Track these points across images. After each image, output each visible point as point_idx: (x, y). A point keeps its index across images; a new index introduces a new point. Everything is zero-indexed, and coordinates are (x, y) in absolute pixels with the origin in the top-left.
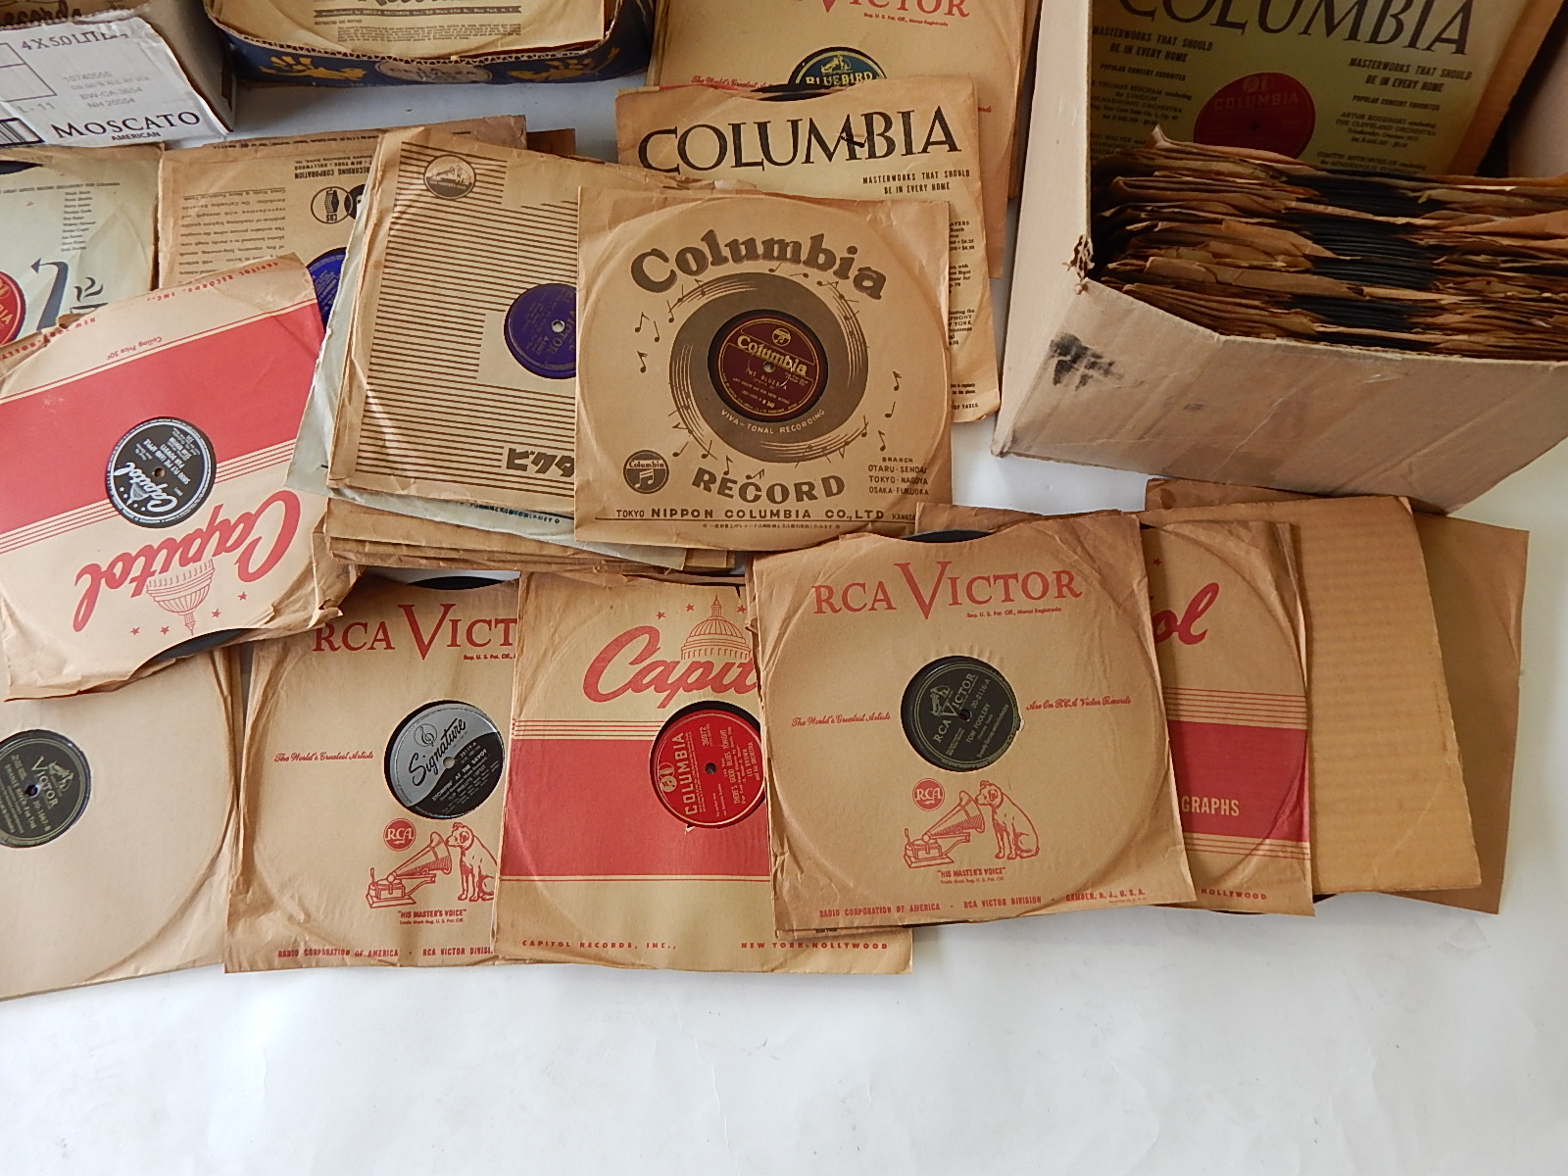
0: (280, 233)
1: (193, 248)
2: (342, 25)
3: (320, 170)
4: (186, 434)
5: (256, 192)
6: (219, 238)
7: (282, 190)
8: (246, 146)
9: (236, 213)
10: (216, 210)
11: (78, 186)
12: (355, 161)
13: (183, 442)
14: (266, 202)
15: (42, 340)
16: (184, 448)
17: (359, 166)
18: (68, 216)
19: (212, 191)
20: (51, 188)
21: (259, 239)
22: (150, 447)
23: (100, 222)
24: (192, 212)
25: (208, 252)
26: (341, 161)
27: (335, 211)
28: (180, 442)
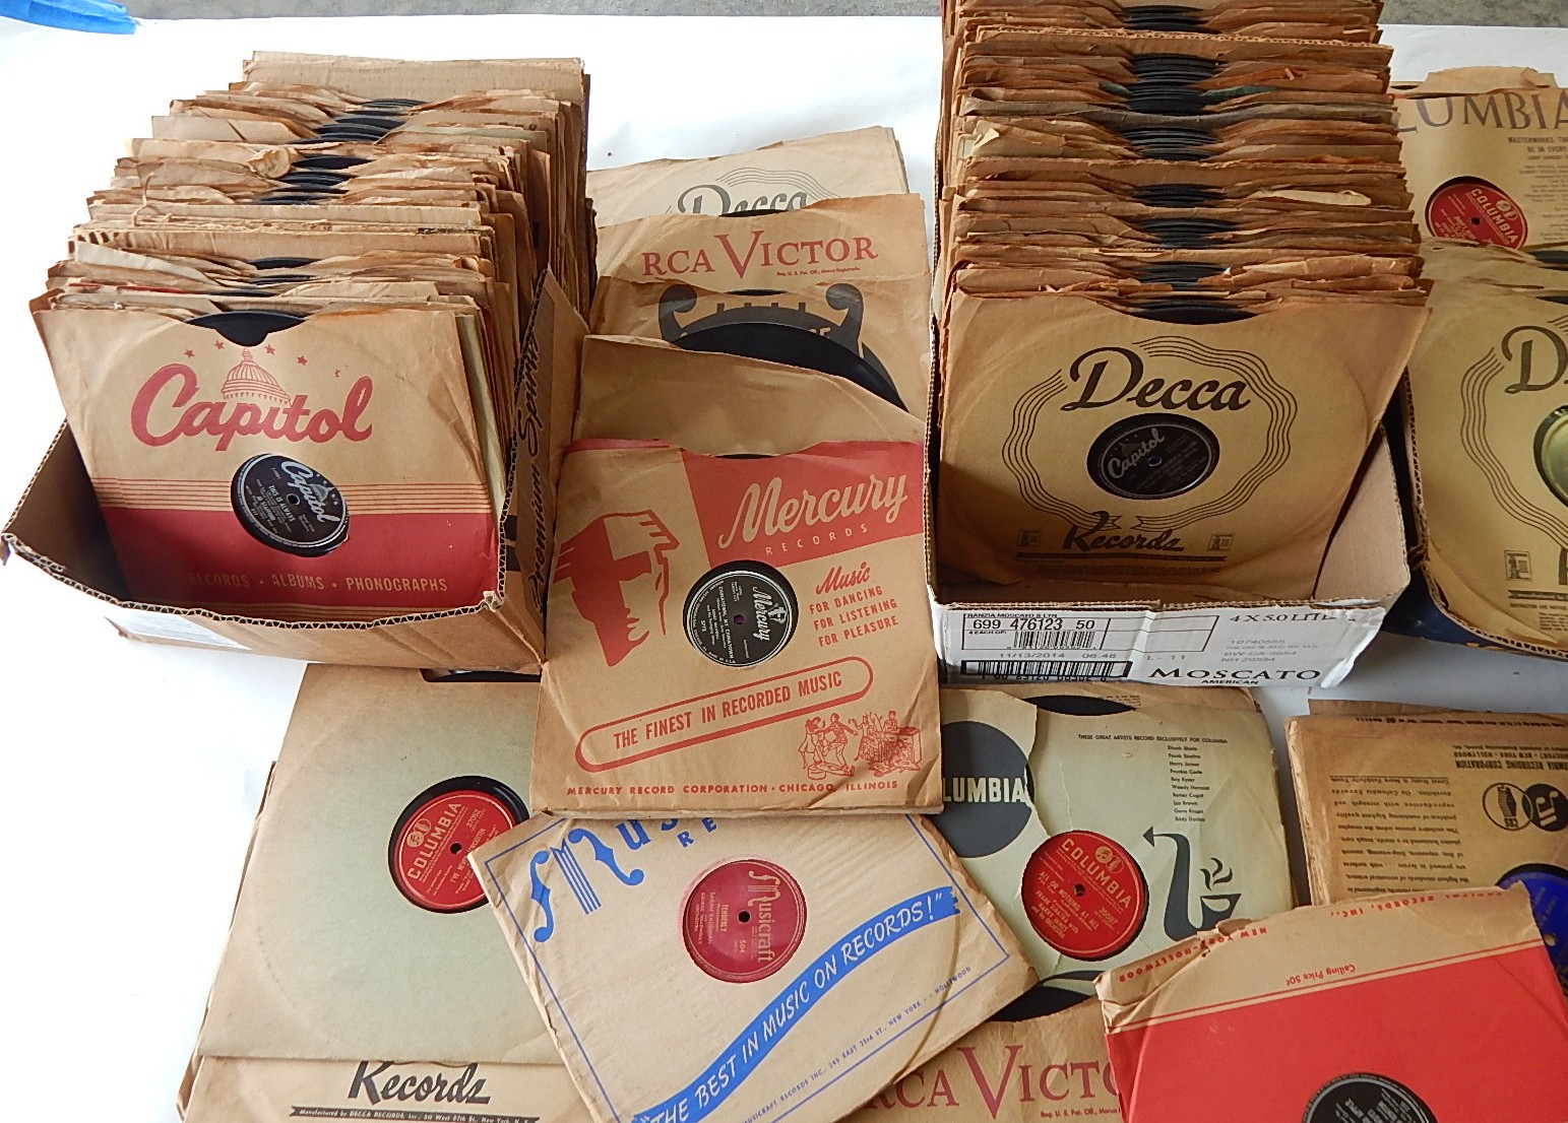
0: (1453, 837)
1: (1356, 846)
2: (1544, 611)
3: (1485, 759)
4: (1400, 1100)
5: (1416, 780)
6: (1383, 835)
7: (1444, 780)
8: (1393, 721)
9: (1397, 804)
10: (1372, 798)
11: (1181, 739)
12: (1523, 752)
13: (1396, 1110)
14: (1429, 794)
15: (1199, 947)
16: (1399, 1117)
17: (1529, 760)
18: (1176, 776)
19: (1362, 773)
20: (1150, 738)
21: (1431, 842)
22: (1353, 1109)
23: (1216, 788)
24: (1347, 798)
25: (1374, 853)
26: (1508, 751)
27: (1514, 814)
28: (1392, 1109)
